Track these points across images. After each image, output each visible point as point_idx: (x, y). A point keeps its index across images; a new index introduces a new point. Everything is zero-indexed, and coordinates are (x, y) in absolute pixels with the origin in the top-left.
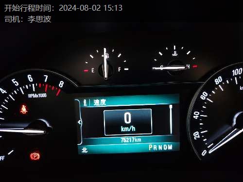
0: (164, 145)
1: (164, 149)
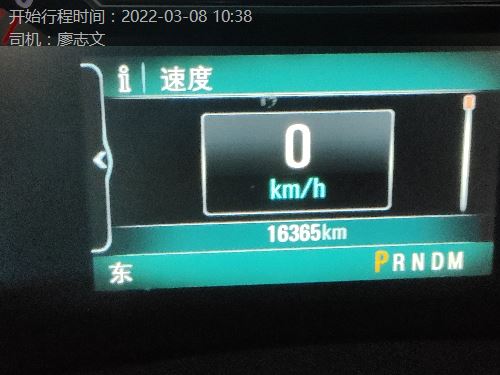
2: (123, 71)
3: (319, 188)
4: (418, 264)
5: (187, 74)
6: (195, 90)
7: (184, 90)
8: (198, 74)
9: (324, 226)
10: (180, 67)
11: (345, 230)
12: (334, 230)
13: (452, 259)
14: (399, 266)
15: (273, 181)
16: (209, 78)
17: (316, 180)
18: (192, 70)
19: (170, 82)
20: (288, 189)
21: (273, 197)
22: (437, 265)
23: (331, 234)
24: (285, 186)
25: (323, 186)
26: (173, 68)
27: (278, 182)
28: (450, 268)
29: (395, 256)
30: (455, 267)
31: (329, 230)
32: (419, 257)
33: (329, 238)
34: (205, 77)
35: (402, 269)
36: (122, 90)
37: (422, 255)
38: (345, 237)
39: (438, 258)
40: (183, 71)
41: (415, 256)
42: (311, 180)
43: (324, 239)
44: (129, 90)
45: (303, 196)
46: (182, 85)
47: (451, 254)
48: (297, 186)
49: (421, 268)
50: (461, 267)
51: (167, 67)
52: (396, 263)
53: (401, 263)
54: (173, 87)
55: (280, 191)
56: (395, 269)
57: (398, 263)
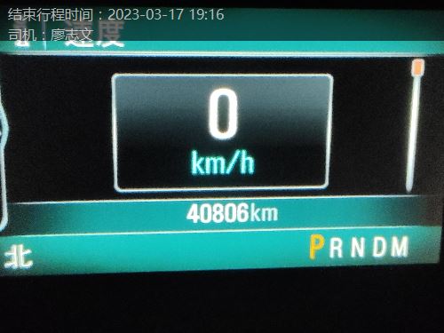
0: (376, 239)
1: (376, 255)
4: (358, 250)
9: (253, 205)
11: (275, 210)
12: (264, 210)
13: (396, 245)
14: (336, 252)
15: (194, 153)
17: (244, 152)
20: (212, 163)
21: (194, 172)
22: (379, 250)
23: (260, 214)
24: (208, 160)
25: (251, 160)
27: (200, 155)
28: (393, 254)
29: (333, 240)
30: (399, 254)
31: (258, 210)
32: (360, 243)
33: (258, 220)
35: (340, 255)
37: (363, 240)
38: (276, 218)
39: (380, 243)
41: (354, 240)
42: (238, 153)
43: (252, 220)
45: (228, 171)
47: (395, 240)
48: (222, 160)
49: (361, 254)
50: (405, 254)
52: (333, 248)
53: (339, 248)
55: (203, 165)
56: (332, 256)
57: (335, 248)
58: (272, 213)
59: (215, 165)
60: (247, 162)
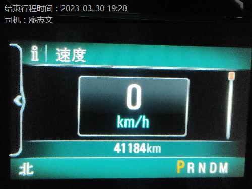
0: (212, 164)
1: (211, 172)
2: (34, 49)
3: (145, 122)
4: (202, 169)
5: (71, 53)
6: (76, 62)
7: (70, 61)
8: (78, 53)
9: (148, 144)
10: (68, 49)
11: (160, 147)
12: (154, 147)
13: (222, 167)
14: (191, 170)
15: (119, 117)
16: (84, 55)
17: (144, 117)
18: (74, 50)
19: (61, 56)
20: (128, 122)
21: (118, 126)
22: (213, 170)
23: (151, 149)
24: (126, 120)
25: (148, 121)
26: (63, 49)
27: (122, 117)
28: (220, 172)
29: (189, 164)
30: (223, 172)
31: (151, 147)
32: (203, 165)
33: (151, 152)
34: (82, 55)
35: (193, 172)
36: (33, 60)
37: (204, 164)
38: (160, 152)
39: (213, 166)
40: (69, 51)
41: (200, 164)
42: (141, 117)
43: (148, 152)
44: (37, 60)
45: (136, 126)
46: (68, 58)
47: (221, 164)
48: (133, 120)
49: (204, 172)
50: (226, 172)
51: (60, 48)
52: (189, 168)
53: (192, 168)
54: (63, 60)
55: (123, 123)
56: (189, 172)
57: (191, 168)
58: (158, 149)
59: (129, 123)
60: (146, 122)
